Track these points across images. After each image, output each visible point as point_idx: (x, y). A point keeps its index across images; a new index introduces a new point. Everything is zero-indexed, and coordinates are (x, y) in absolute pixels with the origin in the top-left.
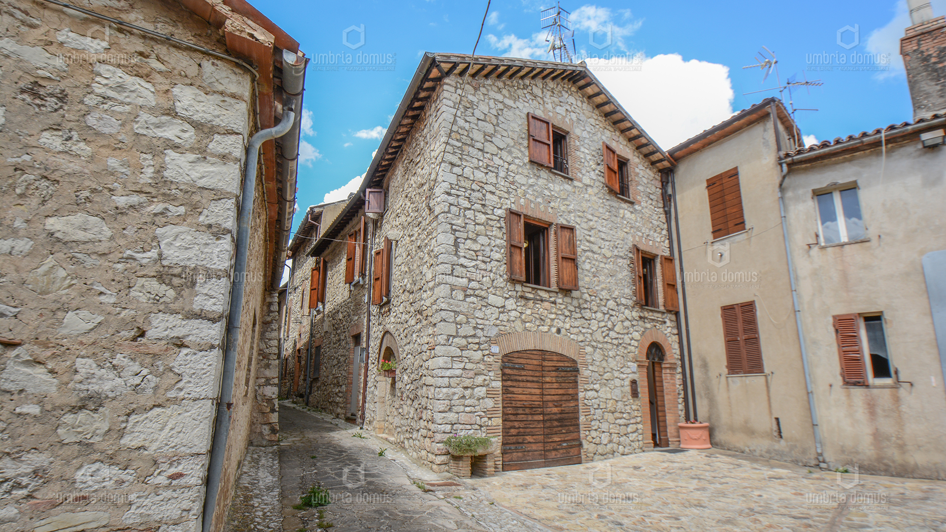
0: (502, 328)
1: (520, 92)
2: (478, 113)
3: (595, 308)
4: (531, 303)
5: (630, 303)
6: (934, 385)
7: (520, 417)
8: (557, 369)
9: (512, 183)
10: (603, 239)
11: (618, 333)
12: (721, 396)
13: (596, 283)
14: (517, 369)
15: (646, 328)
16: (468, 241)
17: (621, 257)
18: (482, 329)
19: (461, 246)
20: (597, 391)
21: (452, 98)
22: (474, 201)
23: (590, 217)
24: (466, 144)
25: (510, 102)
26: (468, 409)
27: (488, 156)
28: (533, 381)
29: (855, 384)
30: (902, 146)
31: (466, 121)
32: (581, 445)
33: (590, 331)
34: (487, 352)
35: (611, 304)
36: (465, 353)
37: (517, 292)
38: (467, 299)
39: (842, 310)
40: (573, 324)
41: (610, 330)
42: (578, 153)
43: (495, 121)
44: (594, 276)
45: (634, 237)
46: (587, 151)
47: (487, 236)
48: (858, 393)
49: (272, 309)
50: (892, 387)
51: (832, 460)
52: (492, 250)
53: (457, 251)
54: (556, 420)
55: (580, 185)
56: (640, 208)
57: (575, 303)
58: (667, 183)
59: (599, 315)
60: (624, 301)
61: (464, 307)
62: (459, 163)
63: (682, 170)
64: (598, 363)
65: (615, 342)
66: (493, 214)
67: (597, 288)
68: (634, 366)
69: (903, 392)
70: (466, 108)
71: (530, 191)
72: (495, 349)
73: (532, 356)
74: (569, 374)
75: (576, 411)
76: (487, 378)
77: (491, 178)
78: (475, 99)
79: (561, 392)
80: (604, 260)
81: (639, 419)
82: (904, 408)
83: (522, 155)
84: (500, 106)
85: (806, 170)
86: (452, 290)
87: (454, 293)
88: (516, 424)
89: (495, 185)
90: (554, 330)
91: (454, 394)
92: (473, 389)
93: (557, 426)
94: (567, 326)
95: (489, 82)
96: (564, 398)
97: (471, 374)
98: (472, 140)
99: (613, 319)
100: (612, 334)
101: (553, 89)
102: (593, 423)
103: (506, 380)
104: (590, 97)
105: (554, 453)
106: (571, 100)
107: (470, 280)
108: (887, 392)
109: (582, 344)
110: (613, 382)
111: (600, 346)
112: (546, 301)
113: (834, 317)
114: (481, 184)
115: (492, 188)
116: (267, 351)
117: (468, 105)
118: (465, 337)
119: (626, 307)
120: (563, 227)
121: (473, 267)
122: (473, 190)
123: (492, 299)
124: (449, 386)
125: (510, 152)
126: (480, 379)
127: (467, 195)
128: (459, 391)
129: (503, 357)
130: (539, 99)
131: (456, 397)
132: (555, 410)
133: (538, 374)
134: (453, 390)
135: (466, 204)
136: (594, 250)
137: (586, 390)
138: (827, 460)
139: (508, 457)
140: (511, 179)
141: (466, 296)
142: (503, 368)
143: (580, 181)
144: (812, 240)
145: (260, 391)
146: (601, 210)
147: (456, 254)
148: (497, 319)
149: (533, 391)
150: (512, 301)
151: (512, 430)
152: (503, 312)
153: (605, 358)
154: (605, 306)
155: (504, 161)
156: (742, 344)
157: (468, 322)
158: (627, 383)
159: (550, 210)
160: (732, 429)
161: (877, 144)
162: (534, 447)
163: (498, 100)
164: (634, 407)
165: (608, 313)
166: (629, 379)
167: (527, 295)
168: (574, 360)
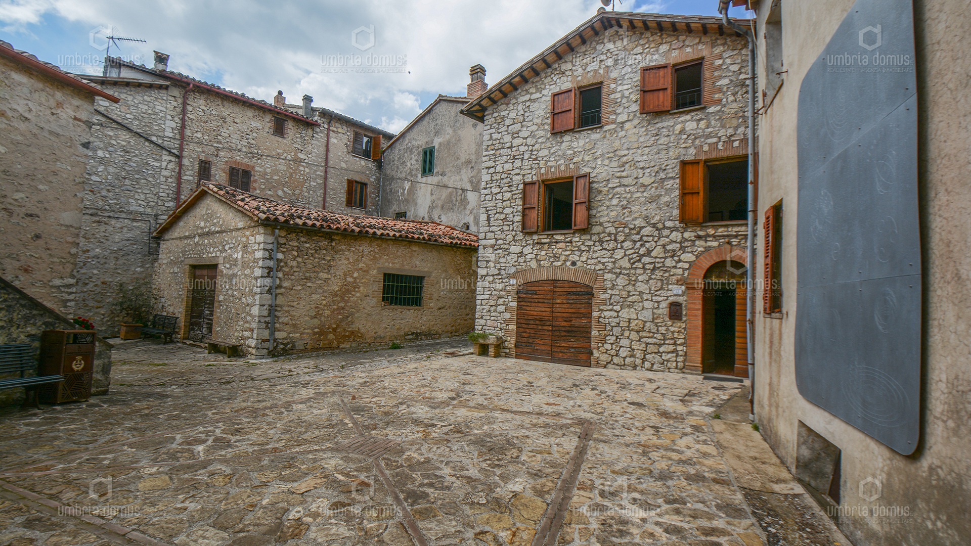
0: (520, 267)
1: (547, 80)
2: (507, 122)
3: (622, 238)
4: (546, 246)
7: (531, 326)
8: (569, 293)
9: (536, 159)
10: (643, 168)
11: (656, 258)
13: (626, 215)
14: (530, 294)
15: (706, 248)
16: (497, 215)
17: (672, 178)
18: (505, 270)
19: (492, 219)
20: (618, 312)
22: (503, 185)
23: (626, 152)
24: (498, 149)
26: (492, 318)
27: (515, 149)
28: (544, 303)
31: (499, 133)
32: (592, 354)
33: (613, 260)
34: (508, 284)
35: (647, 230)
36: (492, 285)
37: (534, 240)
38: (495, 252)
40: (590, 257)
41: (643, 255)
42: (612, 96)
43: (521, 119)
44: (624, 209)
45: (699, 148)
46: (626, 87)
47: (511, 207)
50: (780, 318)
52: (514, 216)
53: (489, 223)
54: (565, 331)
55: (613, 126)
56: (718, 108)
57: (595, 238)
59: (627, 244)
60: (669, 224)
61: (492, 257)
62: (493, 164)
64: (621, 288)
65: (647, 266)
66: (517, 189)
67: (626, 219)
68: (680, 289)
69: (784, 325)
71: (552, 159)
72: (513, 281)
73: (544, 285)
74: (581, 297)
75: (588, 327)
76: (507, 300)
77: (518, 163)
78: (506, 113)
79: (570, 310)
80: (642, 189)
81: (679, 341)
83: (544, 132)
84: (528, 104)
87: (485, 249)
88: (528, 331)
89: (520, 168)
90: (568, 263)
91: (483, 309)
92: (497, 306)
93: (566, 336)
94: (584, 259)
95: (519, 91)
96: (575, 315)
97: (495, 298)
98: (503, 143)
99: (647, 245)
100: (646, 260)
101: (586, 51)
102: (607, 338)
103: (520, 302)
105: (561, 355)
106: (608, 46)
107: (497, 240)
108: (778, 324)
109: (601, 272)
110: (641, 304)
111: (626, 272)
112: (560, 242)
114: (508, 172)
115: (517, 171)
117: (500, 121)
118: (493, 275)
119: (672, 229)
120: (579, 177)
121: (500, 230)
122: (503, 179)
123: (513, 249)
124: (482, 304)
125: (534, 136)
126: (501, 301)
127: (497, 184)
128: (487, 307)
129: (519, 286)
130: (567, 73)
131: (485, 311)
132: (565, 324)
133: (549, 297)
135: (498, 190)
136: (626, 184)
137: (602, 310)
139: (520, 350)
140: (534, 157)
141: (493, 250)
142: (518, 293)
143: (613, 122)
146: (643, 139)
147: (489, 226)
148: (516, 262)
149: (543, 309)
150: (528, 247)
151: (525, 334)
152: (520, 256)
154: (638, 233)
155: (529, 146)
157: (494, 266)
158: (665, 305)
159: (572, 166)
162: (543, 348)
163: (526, 101)
164: (672, 329)
165: (641, 239)
166: (668, 302)
167: (543, 241)
168: (587, 286)
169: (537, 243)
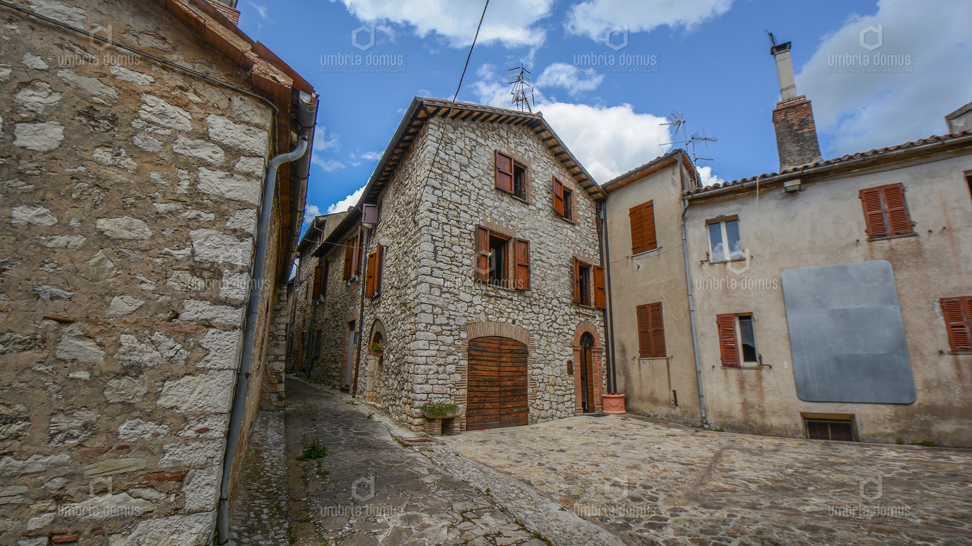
0: (470, 319)
1: (489, 133)
2: (455, 148)
3: (542, 305)
4: (493, 300)
5: (569, 301)
6: (786, 367)
7: (481, 389)
8: (512, 351)
9: (482, 205)
10: (550, 251)
11: (559, 325)
12: (634, 373)
13: (544, 285)
14: (480, 351)
15: (580, 321)
16: (445, 250)
17: (564, 266)
19: (439, 253)
20: (542, 369)
21: (435, 135)
22: (451, 217)
23: (541, 234)
24: (446, 172)
25: (482, 141)
26: (440, 382)
27: (463, 182)
28: (492, 361)
29: (731, 366)
30: (770, 190)
31: (446, 154)
32: (528, 410)
33: (538, 323)
34: (457, 337)
35: (555, 302)
36: (440, 338)
37: (482, 290)
38: (443, 295)
39: (723, 311)
40: (525, 317)
41: (553, 322)
42: (534, 183)
43: (469, 155)
44: (543, 280)
45: (574, 250)
46: (540, 182)
47: (460, 245)
48: (732, 372)
49: (281, 299)
50: (756, 369)
51: (713, 422)
52: (463, 257)
53: (435, 257)
54: (509, 391)
55: (534, 208)
56: (579, 228)
57: (527, 300)
58: (601, 210)
59: (545, 310)
60: (564, 300)
61: (440, 302)
62: (440, 187)
63: (612, 200)
64: (543, 348)
65: (557, 331)
66: (465, 228)
67: (544, 289)
68: (570, 351)
69: (764, 372)
70: (446, 143)
71: (495, 212)
72: (464, 335)
73: (492, 341)
74: (521, 356)
75: (525, 385)
76: (457, 357)
77: (465, 200)
78: (454, 137)
79: (514, 369)
80: (551, 268)
81: (573, 391)
82: (764, 384)
83: (489, 182)
84: (474, 143)
85: (702, 205)
86: (431, 288)
87: (432, 290)
88: (478, 394)
89: (467, 206)
90: (510, 321)
91: (430, 370)
92: (445, 366)
93: (510, 396)
94: (521, 318)
95: (465, 124)
96: (517, 374)
97: (444, 354)
98: (450, 169)
99: (556, 313)
100: (555, 325)
101: (516, 132)
102: (538, 394)
103: (471, 360)
104: (544, 140)
105: (507, 417)
106: (530, 142)
107: (445, 280)
108: (753, 372)
109: (532, 333)
110: (554, 362)
111: (546, 334)
112: (504, 298)
113: (718, 316)
114: (457, 205)
115: (465, 208)
116: (276, 333)
117: (448, 141)
118: (440, 325)
119: (567, 305)
120: (520, 241)
121: (448, 269)
122: (450, 209)
123: (462, 296)
124: (426, 364)
125: (480, 180)
126: (451, 359)
127: (445, 213)
128: (434, 367)
129: (469, 341)
130: (504, 139)
131: (431, 372)
132: (509, 383)
133: (496, 355)
134: (429, 367)
135: (444, 220)
136: (543, 260)
137: (533, 368)
138: (709, 422)
139: (471, 419)
140: (480, 201)
141: (442, 292)
142: (469, 350)
143: (534, 205)
144: (705, 258)
145: (270, 366)
146: (549, 229)
147: (435, 260)
148: (466, 311)
149: (492, 368)
150: (478, 297)
151: (475, 399)
152: (471, 306)
153: (549, 343)
154: (550, 303)
155: (475, 187)
156: (651, 334)
157: (443, 314)
158: (565, 363)
159: (510, 227)
160: (641, 399)
161: (753, 188)
162: (492, 412)
163: (472, 139)
164: (569, 382)
165: (552, 309)
166: (566, 360)
167: (490, 293)
168: (525, 345)
169: (485, 295)
